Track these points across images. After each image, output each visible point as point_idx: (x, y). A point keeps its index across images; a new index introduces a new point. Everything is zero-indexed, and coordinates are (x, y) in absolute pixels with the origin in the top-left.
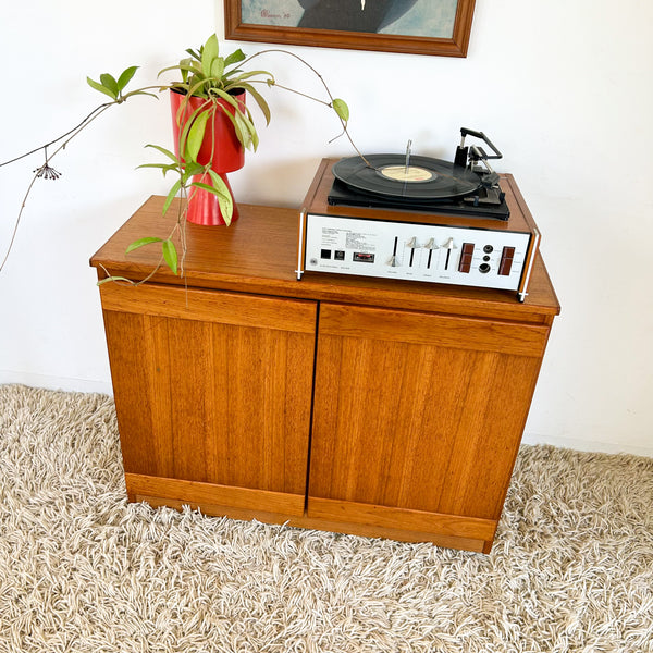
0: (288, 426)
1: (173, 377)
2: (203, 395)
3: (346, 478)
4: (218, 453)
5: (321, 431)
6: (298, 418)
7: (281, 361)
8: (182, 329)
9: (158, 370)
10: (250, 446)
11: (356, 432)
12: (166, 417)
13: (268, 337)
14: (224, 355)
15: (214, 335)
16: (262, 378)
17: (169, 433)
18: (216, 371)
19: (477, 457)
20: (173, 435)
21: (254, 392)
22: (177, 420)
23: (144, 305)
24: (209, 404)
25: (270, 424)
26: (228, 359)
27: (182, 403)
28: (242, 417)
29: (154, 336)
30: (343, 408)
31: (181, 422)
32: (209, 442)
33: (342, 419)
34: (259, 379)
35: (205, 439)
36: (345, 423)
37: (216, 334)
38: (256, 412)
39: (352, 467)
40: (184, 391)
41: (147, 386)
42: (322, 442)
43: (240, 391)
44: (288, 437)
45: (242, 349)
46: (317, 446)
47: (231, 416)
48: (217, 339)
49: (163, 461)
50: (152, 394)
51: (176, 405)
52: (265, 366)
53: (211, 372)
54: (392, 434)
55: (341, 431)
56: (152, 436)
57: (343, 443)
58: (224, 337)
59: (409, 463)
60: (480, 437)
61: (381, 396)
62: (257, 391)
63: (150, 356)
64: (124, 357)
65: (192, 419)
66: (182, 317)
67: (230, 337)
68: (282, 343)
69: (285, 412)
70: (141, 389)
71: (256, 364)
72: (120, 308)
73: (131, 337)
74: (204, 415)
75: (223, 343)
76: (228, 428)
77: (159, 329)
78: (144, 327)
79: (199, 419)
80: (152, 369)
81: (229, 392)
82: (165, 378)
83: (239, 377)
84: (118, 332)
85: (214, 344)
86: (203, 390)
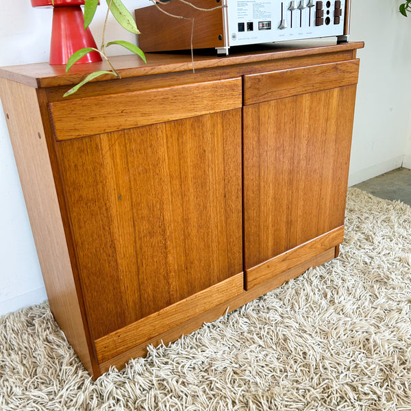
0: (228, 209)
1: (134, 200)
2: (162, 209)
3: (267, 239)
4: (178, 266)
5: (251, 202)
6: (234, 198)
7: (220, 145)
8: (139, 140)
9: (120, 197)
10: (202, 244)
11: (271, 192)
12: (131, 250)
13: (208, 124)
14: (176, 158)
15: (167, 137)
16: (207, 168)
17: (134, 268)
18: (171, 177)
19: (333, 179)
20: (138, 268)
21: (202, 186)
22: (141, 249)
23: (103, 120)
24: (167, 216)
25: (215, 214)
26: (180, 159)
27: (144, 226)
28: (194, 216)
29: (113, 157)
30: (262, 172)
31: (145, 249)
32: (170, 258)
33: (262, 184)
34: (205, 171)
35: (166, 257)
36: (264, 186)
37: (169, 135)
38: (205, 207)
39: (270, 225)
40: (145, 212)
41: (110, 222)
42: (251, 213)
43: (191, 190)
44: (229, 220)
45: (190, 144)
46: (249, 218)
47: (186, 220)
48: (170, 140)
49: (131, 304)
50: (116, 230)
51: (139, 232)
52: (209, 155)
53: (167, 179)
54: (291, 182)
55: (262, 197)
56: (118, 280)
57: (264, 206)
58: (175, 136)
59: (301, 203)
60: (334, 161)
61: (284, 151)
62: (203, 185)
63: (111, 184)
64: (84, 195)
65: (154, 240)
66: (140, 124)
67: (180, 134)
68: (220, 126)
69: (225, 196)
70: (104, 229)
71: (202, 155)
72: (77, 133)
73: (90, 168)
74: (164, 231)
75: (175, 143)
76: (184, 235)
77: (117, 147)
78: (102, 150)
79: (160, 238)
80: (113, 199)
81: (183, 195)
82: (127, 204)
83: (190, 176)
84: (76, 166)
85: (168, 147)
86: (162, 203)
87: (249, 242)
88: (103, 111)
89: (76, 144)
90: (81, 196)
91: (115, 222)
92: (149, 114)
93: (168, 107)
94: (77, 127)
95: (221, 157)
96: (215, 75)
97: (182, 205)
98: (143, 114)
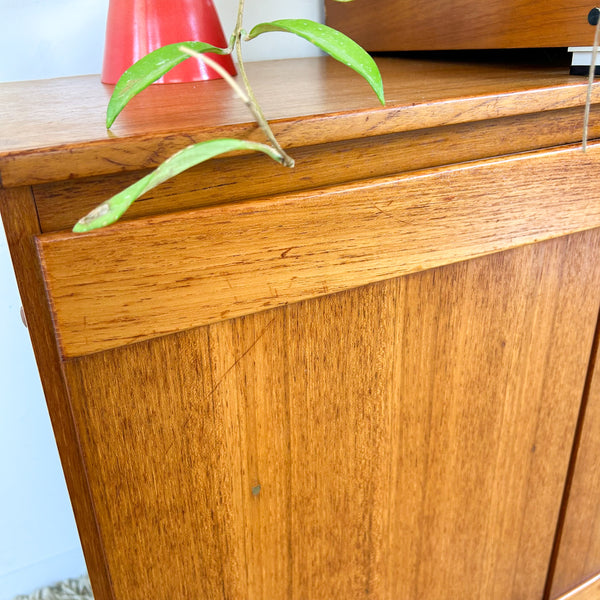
0: (535, 478)
1: (295, 493)
2: (369, 502)
5: (590, 455)
6: (553, 449)
7: (544, 325)
8: (324, 331)
9: (256, 492)
10: (460, 566)
14: (425, 367)
15: (407, 315)
16: (501, 386)
18: (405, 418)
21: (481, 433)
23: (221, 284)
24: (382, 517)
25: (501, 493)
26: (434, 371)
27: (317, 552)
29: (244, 385)
34: (495, 395)
37: (413, 311)
38: (480, 482)
40: (324, 516)
41: (223, 553)
43: (453, 446)
44: (532, 502)
45: (468, 327)
47: (427, 521)
48: (415, 323)
50: (239, 572)
51: (303, 566)
52: (511, 352)
53: (391, 428)
58: (430, 310)
63: (232, 458)
64: (150, 501)
65: (340, 580)
66: (333, 287)
67: (445, 304)
68: (553, 273)
69: (534, 449)
70: (205, 575)
71: (493, 356)
72: (133, 330)
73: (171, 424)
74: (369, 554)
75: (427, 330)
76: (419, 554)
77: (259, 355)
78: (212, 368)
79: (356, 571)
80: (237, 496)
81: (429, 460)
82: (274, 505)
83: (455, 410)
84: (126, 424)
85: (405, 343)
86: (370, 488)
87: (569, 543)
88: (225, 256)
89: (130, 362)
90: (140, 505)
91: (239, 554)
92: (364, 257)
93: (423, 232)
94: (135, 310)
95: (541, 353)
96: (560, 129)
97: (423, 487)
98: (347, 258)
